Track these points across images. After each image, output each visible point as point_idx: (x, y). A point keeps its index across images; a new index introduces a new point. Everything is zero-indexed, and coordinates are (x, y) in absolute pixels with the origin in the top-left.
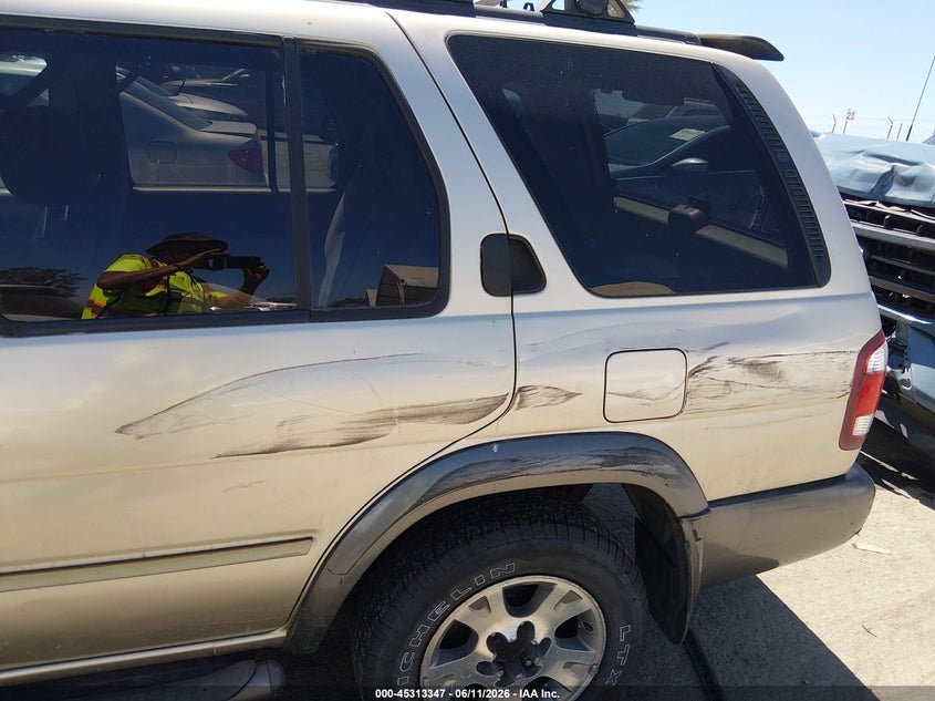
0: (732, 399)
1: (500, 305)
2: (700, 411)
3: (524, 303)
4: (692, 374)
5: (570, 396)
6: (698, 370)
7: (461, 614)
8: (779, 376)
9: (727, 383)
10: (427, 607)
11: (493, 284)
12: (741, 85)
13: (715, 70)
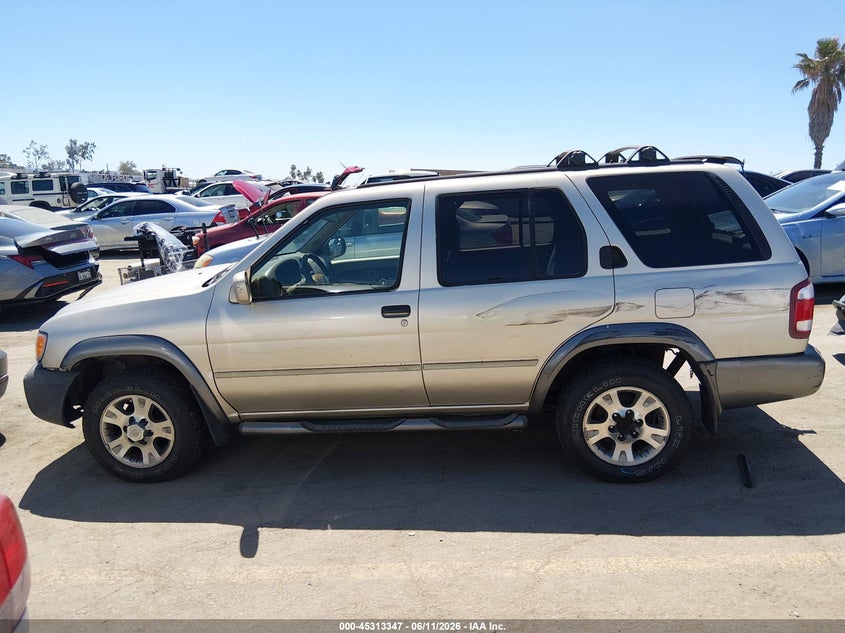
0: (719, 310)
1: (609, 272)
2: (703, 315)
3: (618, 271)
4: (698, 298)
5: (639, 307)
6: (700, 296)
7: (599, 400)
8: (745, 300)
9: (716, 302)
10: (584, 393)
11: (605, 264)
12: (718, 178)
13: (705, 175)
